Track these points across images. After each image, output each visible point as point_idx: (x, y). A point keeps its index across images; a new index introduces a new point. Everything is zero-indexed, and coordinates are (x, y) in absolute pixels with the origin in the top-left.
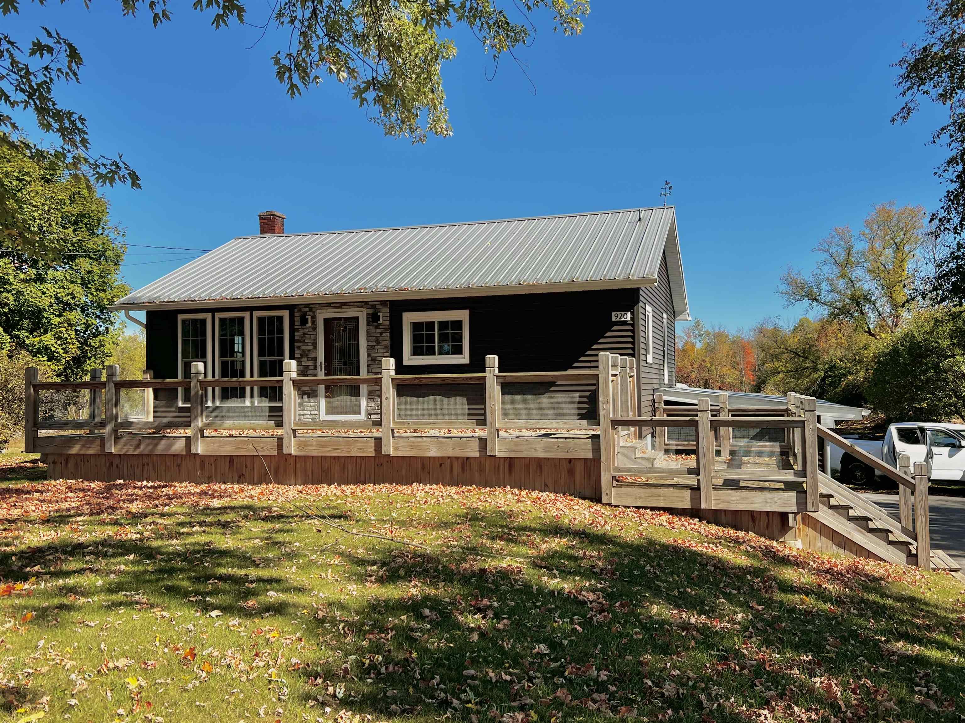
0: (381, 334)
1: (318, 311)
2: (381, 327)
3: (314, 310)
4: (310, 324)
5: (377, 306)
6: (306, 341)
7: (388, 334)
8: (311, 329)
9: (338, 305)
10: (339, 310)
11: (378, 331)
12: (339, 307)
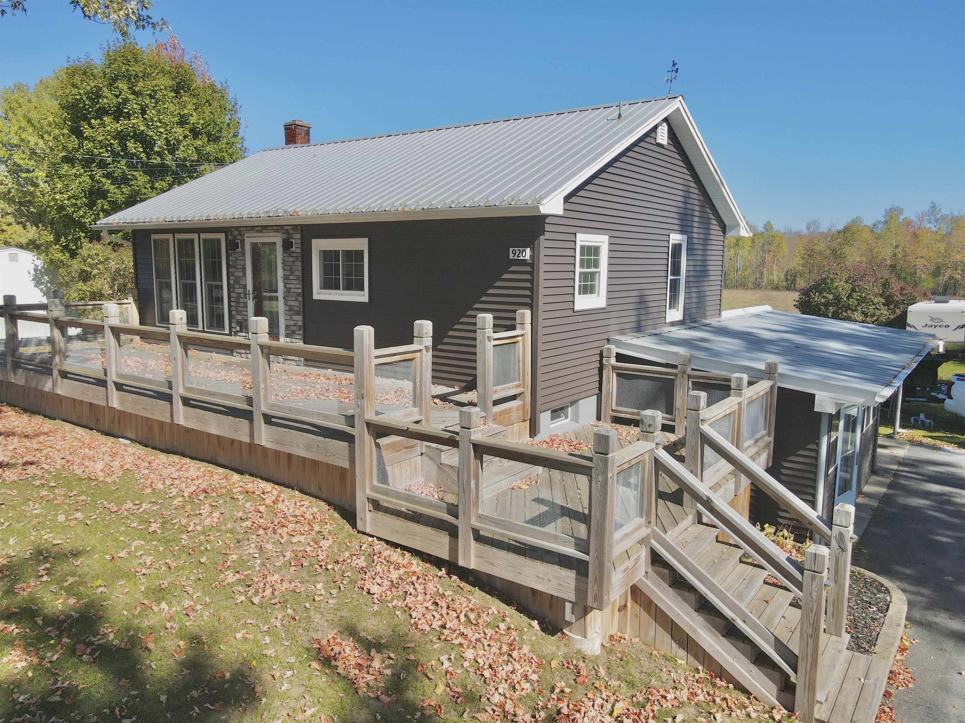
0: (294, 262)
1: (246, 235)
2: (294, 255)
3: (242, 233)
4: (240, 249)
5: (291, 231)
6: (238, 267)
7: (300, 263)
8: (240, 255)
9: (260, 228)
10: (261, 234)
11: (291, 259)
12: (260, 231)
